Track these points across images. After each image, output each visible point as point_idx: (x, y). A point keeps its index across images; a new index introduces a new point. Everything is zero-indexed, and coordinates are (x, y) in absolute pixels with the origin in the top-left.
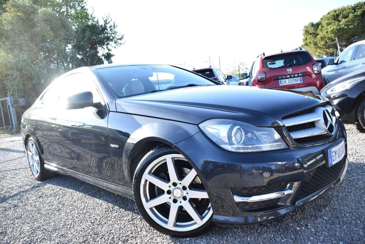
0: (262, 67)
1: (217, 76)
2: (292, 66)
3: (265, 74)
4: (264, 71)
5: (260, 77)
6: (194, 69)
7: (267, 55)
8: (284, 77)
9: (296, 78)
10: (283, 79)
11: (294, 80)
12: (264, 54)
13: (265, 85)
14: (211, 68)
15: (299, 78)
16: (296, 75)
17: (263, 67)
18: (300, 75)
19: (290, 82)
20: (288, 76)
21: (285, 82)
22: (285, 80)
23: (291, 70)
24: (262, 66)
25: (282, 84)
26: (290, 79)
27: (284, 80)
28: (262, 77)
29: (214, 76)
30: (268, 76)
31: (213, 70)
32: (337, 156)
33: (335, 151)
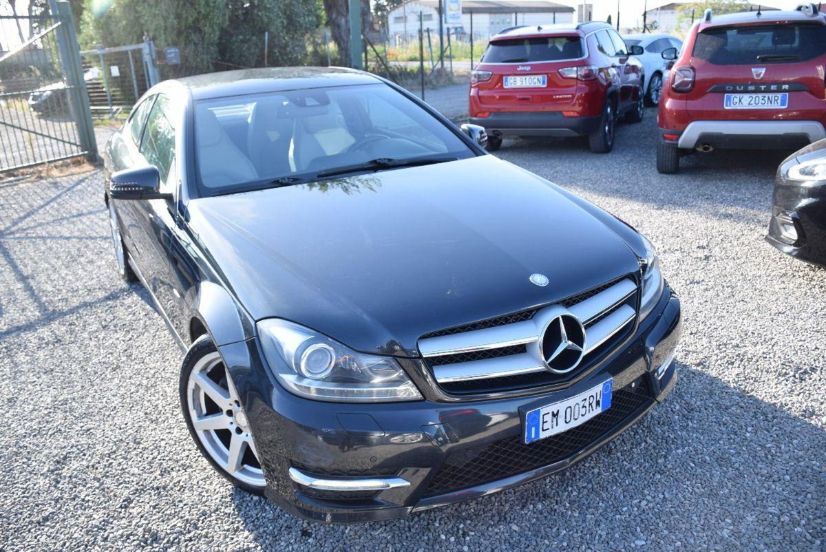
0: (690, 55)
1: (589, 56)
2: (770, 62)
3: (693, 74)
4: (692, 65)
5: (681, 80)
6: (539, 30)
8: (740, 88)
9: (771, 95)
10: (735, 92)
11: (766, 99)
12: (708, 20)
14: (578, 32)
15: (780, 95)
16: (773, 87)
17: (692, 55)
18: (786, 87)
19: (753, 102)
20: (751, 88)
21: (740, 101)
22: (741, 95)
23: (763, 71)
24: (692, 49)
25: (732, 105)
26: (754, 95)
27: (738, 95)
28: (685, 80)
29: (581, 55)
31: (581, 39)
32: (561, 420)
33: (553, 413)
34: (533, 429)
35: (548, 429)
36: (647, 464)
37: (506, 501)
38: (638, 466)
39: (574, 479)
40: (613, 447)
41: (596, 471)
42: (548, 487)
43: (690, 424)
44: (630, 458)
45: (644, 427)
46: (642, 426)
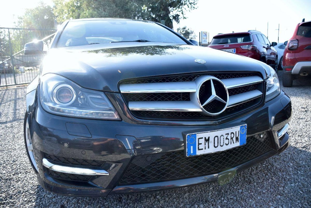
0: (296, 34)
1: (253, 41)
3: (297, 42)
4: (297, 38)
5: (292, 45)
6: (233, 32)
7: (306, 21)
12: (304, 20)
13: (295, 54)
14: (249, 32)
24: (297, 32)
28: (294, 44)
29: (250, 40)
30: (301, 44)
31: (250, 35)
32: (211, 145)
33: (205, 138)
34: (192, 147)
35: (202, 149)
36: (272, 190)
37: (182, 202)
38: (266, 190)
39: (226, 194)
40: (252, 180)
41: (240, 191)
42: (210, 197)
43: (299, 173)
44: (262, 186)
45: (271, 172)
46: (270, 172)
